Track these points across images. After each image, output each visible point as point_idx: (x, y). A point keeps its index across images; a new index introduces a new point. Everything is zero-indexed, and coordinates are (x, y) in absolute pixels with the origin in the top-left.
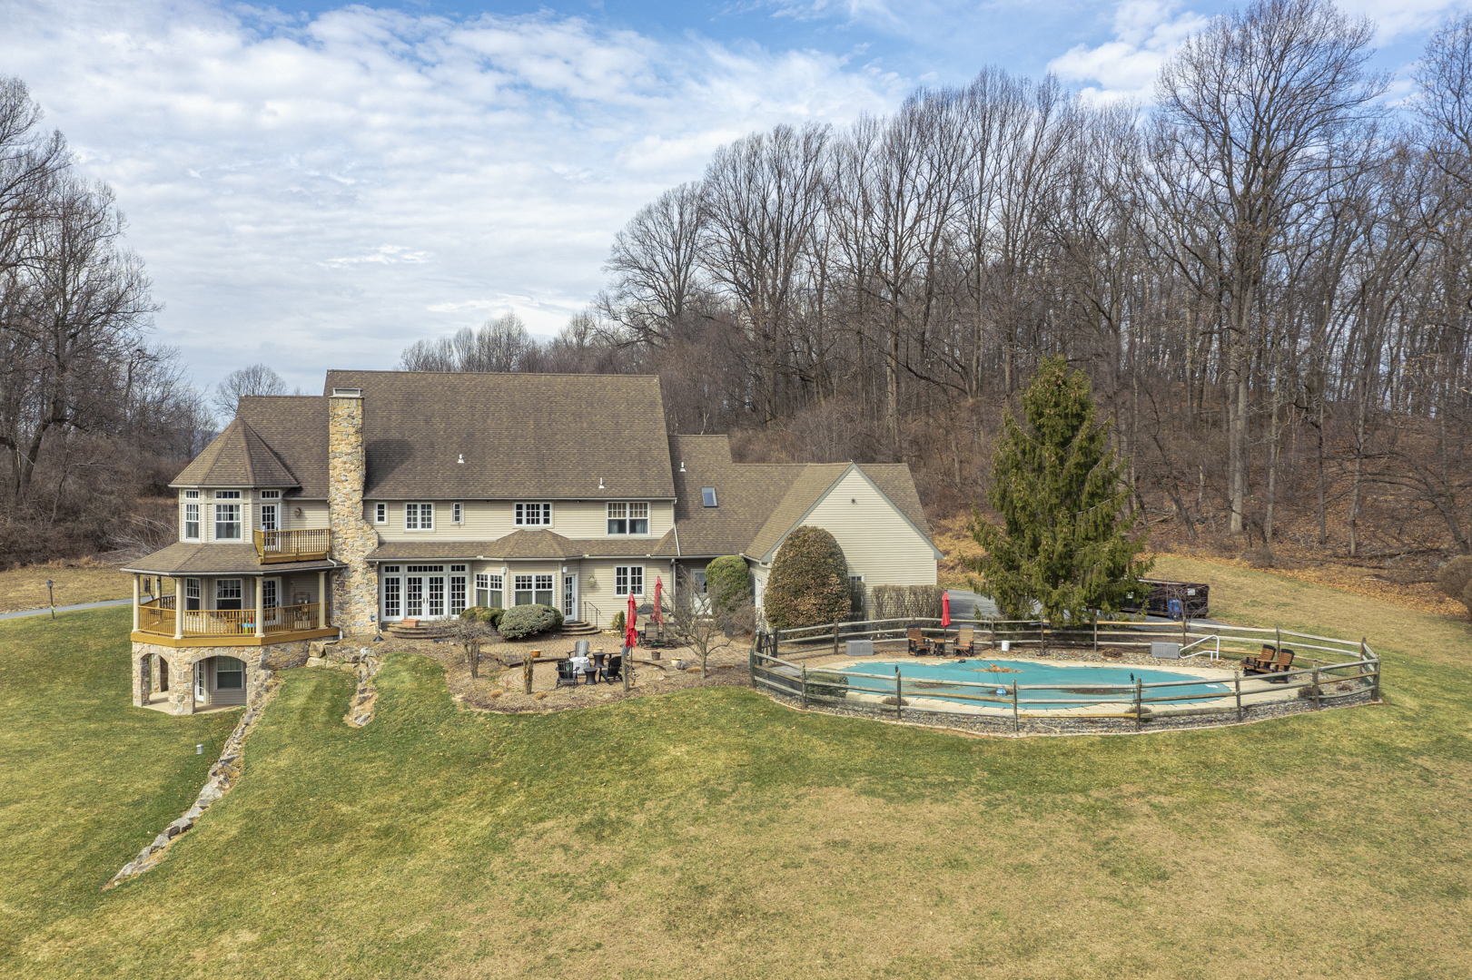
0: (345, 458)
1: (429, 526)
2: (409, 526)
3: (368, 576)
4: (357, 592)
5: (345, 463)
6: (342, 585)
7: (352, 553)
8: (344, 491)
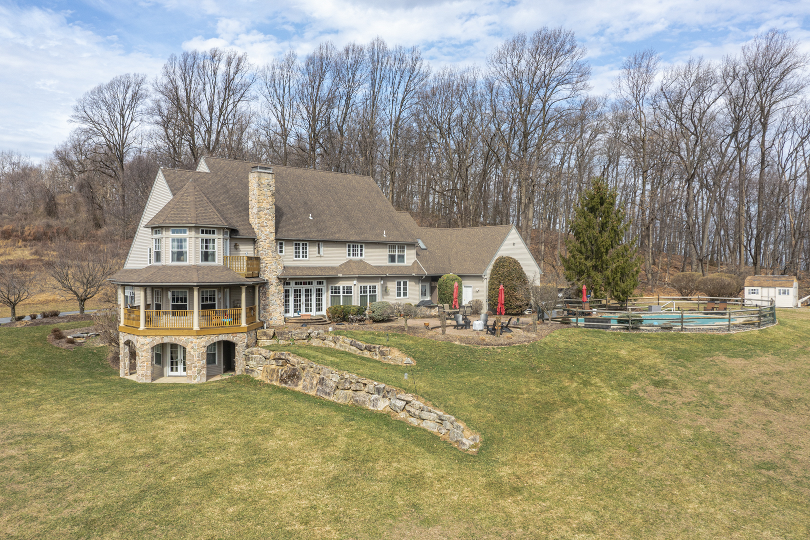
0: (266, 212)
1: (306, 257)
2: (296, 257)
3: (278, 288)
4: (273, 298)
5: (266, 215)
6: (265, 293)
7: (270, 273)
8: (265, 233)
